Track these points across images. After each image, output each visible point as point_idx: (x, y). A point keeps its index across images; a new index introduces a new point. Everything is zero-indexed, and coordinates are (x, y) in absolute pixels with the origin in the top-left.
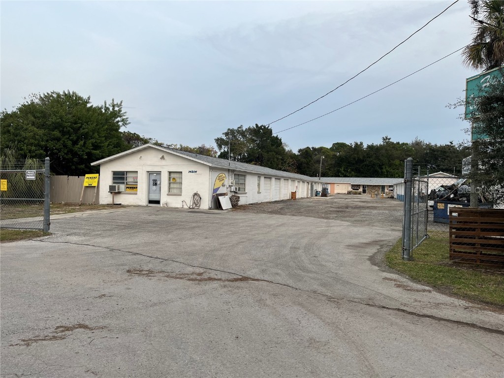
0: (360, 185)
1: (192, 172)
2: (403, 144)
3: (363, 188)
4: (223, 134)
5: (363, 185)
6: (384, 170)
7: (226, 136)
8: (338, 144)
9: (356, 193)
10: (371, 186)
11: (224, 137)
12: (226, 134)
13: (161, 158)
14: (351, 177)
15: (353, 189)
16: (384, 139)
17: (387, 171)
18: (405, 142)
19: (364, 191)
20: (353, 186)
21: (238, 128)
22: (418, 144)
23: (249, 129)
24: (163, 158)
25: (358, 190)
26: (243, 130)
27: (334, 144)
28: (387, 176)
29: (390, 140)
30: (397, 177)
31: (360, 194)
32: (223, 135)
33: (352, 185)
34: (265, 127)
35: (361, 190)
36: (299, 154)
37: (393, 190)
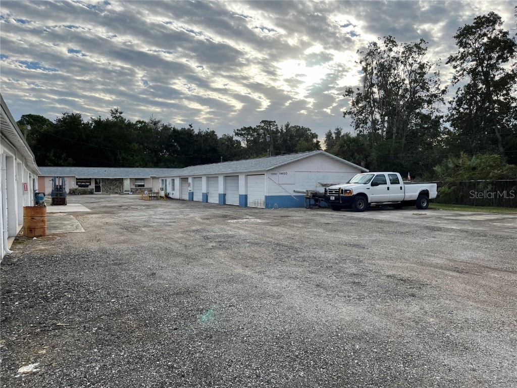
0: (90, 179)
2: (139, 122)
3: (96, 183)
5: (96, 180)
6: (119, 157)
8: (30, 116)
9: (84, 193)
10: (108, 179)
15: (80, 186)
17: (124, 159)
19: (98, 189)
20: (79, 181)
25: (87, 186)
27: (23, 116)
28: (123, 166)
29: (122, 115)
30: (137, 167)
31: (91, 193)
33: (77, 179)
35: (92, 186)
37: (143, 186)
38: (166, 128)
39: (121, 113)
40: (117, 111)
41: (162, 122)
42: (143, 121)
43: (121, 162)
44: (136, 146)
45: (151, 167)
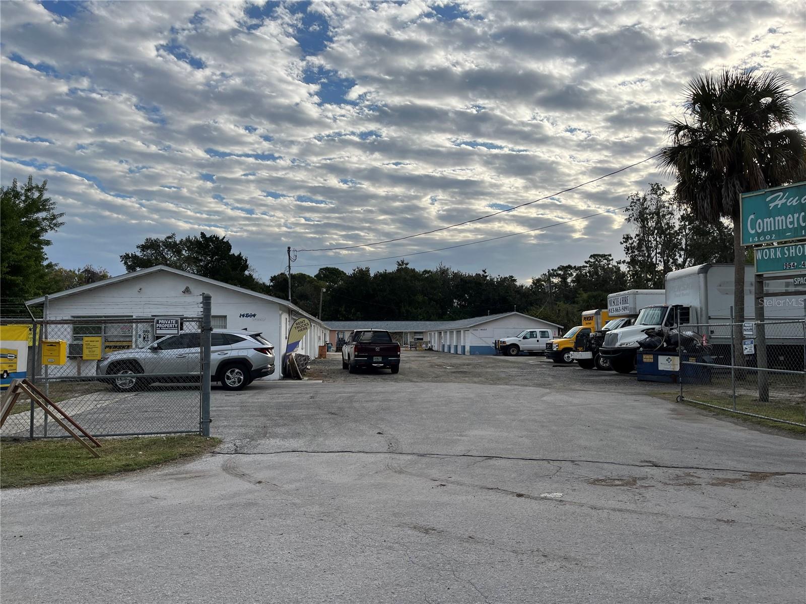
1: (247, 316)
2: (426, 272)
4: (138, 247)
6: (403, 310)
7: (143, 250)
8: (327, 269)
11: (139, 254)
12: (143, 248)
13: (184, 292)
14: (357, 320)
16: (400, 265)
17: (407, 311)
18: (428, 270)
21: (169, 238)
22: (444, 272)
23: (188, 240)
24: (187, 291)
26: (175, 242)
27: (321, 269)
28: (407, 320)
29: (409, 266)
30: (421, 320)
32: (137, 249)
34: (217, 238)
36: (272, 284)
37: (422, 339)
38: (456, 275)
39: (407, 264)
40: (403, 263)
41: (452, 270)
42: (430, 271)
43: (405, 315)
44: (420, 298)
45: (436, 320)
